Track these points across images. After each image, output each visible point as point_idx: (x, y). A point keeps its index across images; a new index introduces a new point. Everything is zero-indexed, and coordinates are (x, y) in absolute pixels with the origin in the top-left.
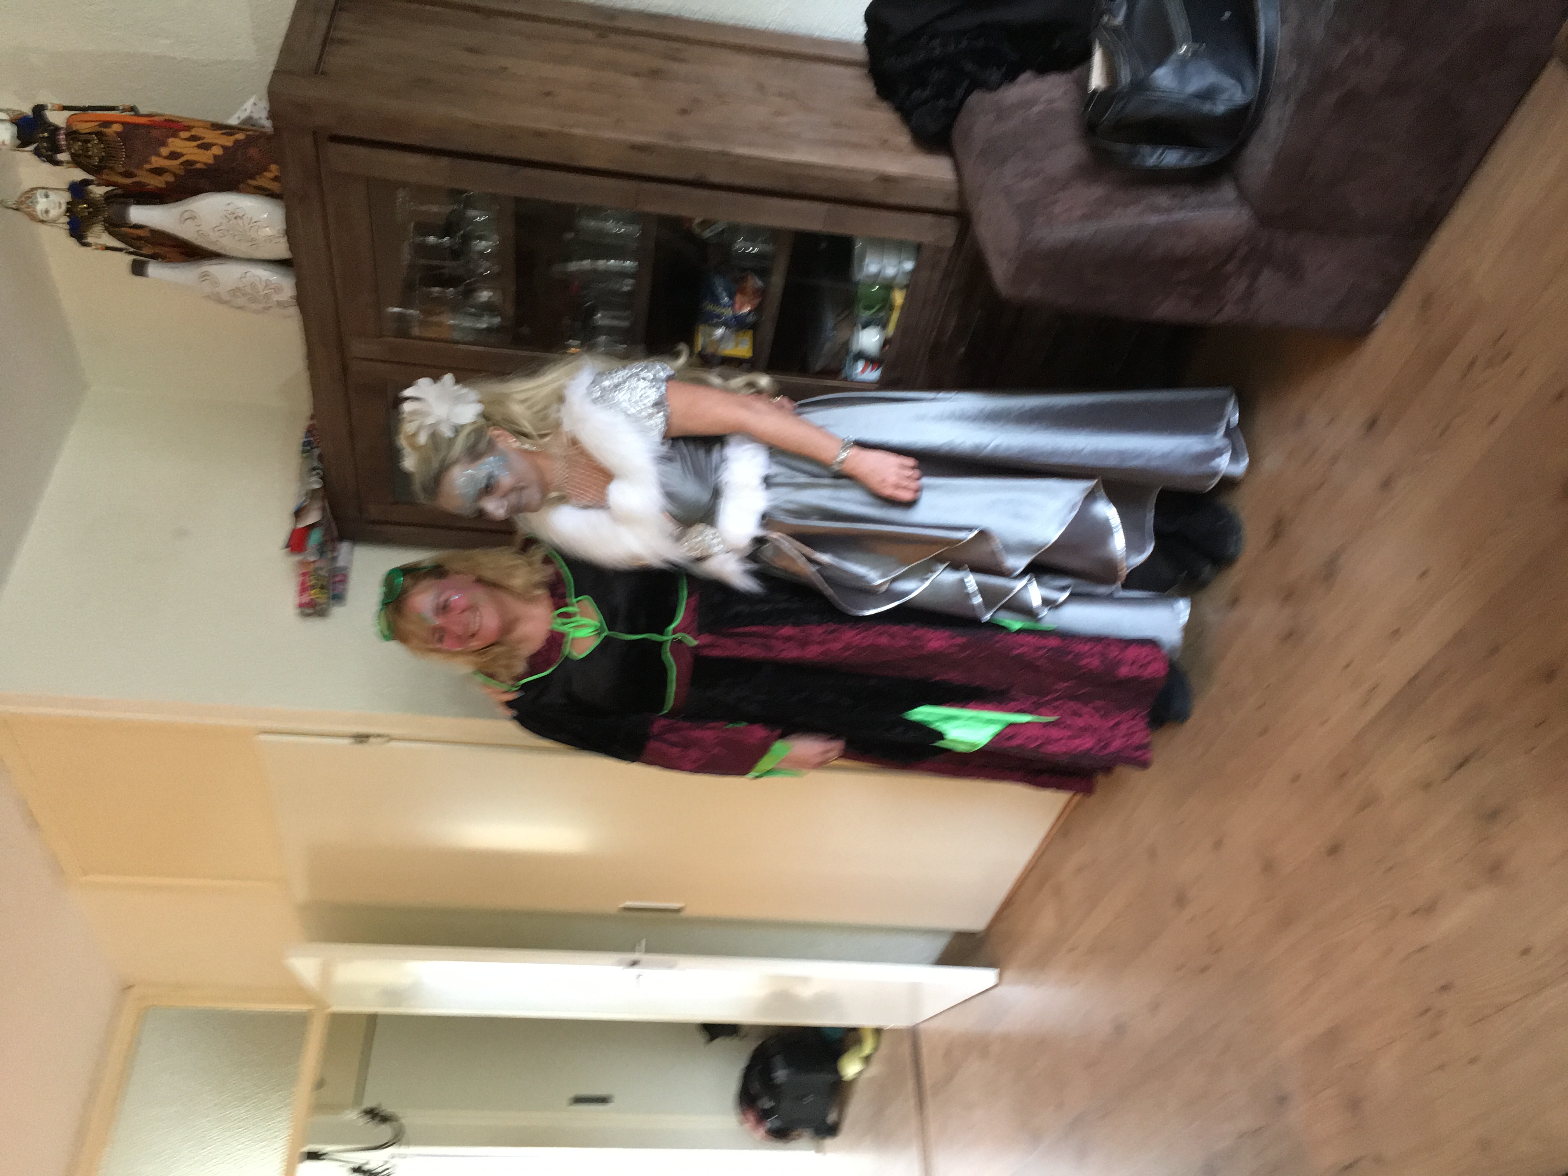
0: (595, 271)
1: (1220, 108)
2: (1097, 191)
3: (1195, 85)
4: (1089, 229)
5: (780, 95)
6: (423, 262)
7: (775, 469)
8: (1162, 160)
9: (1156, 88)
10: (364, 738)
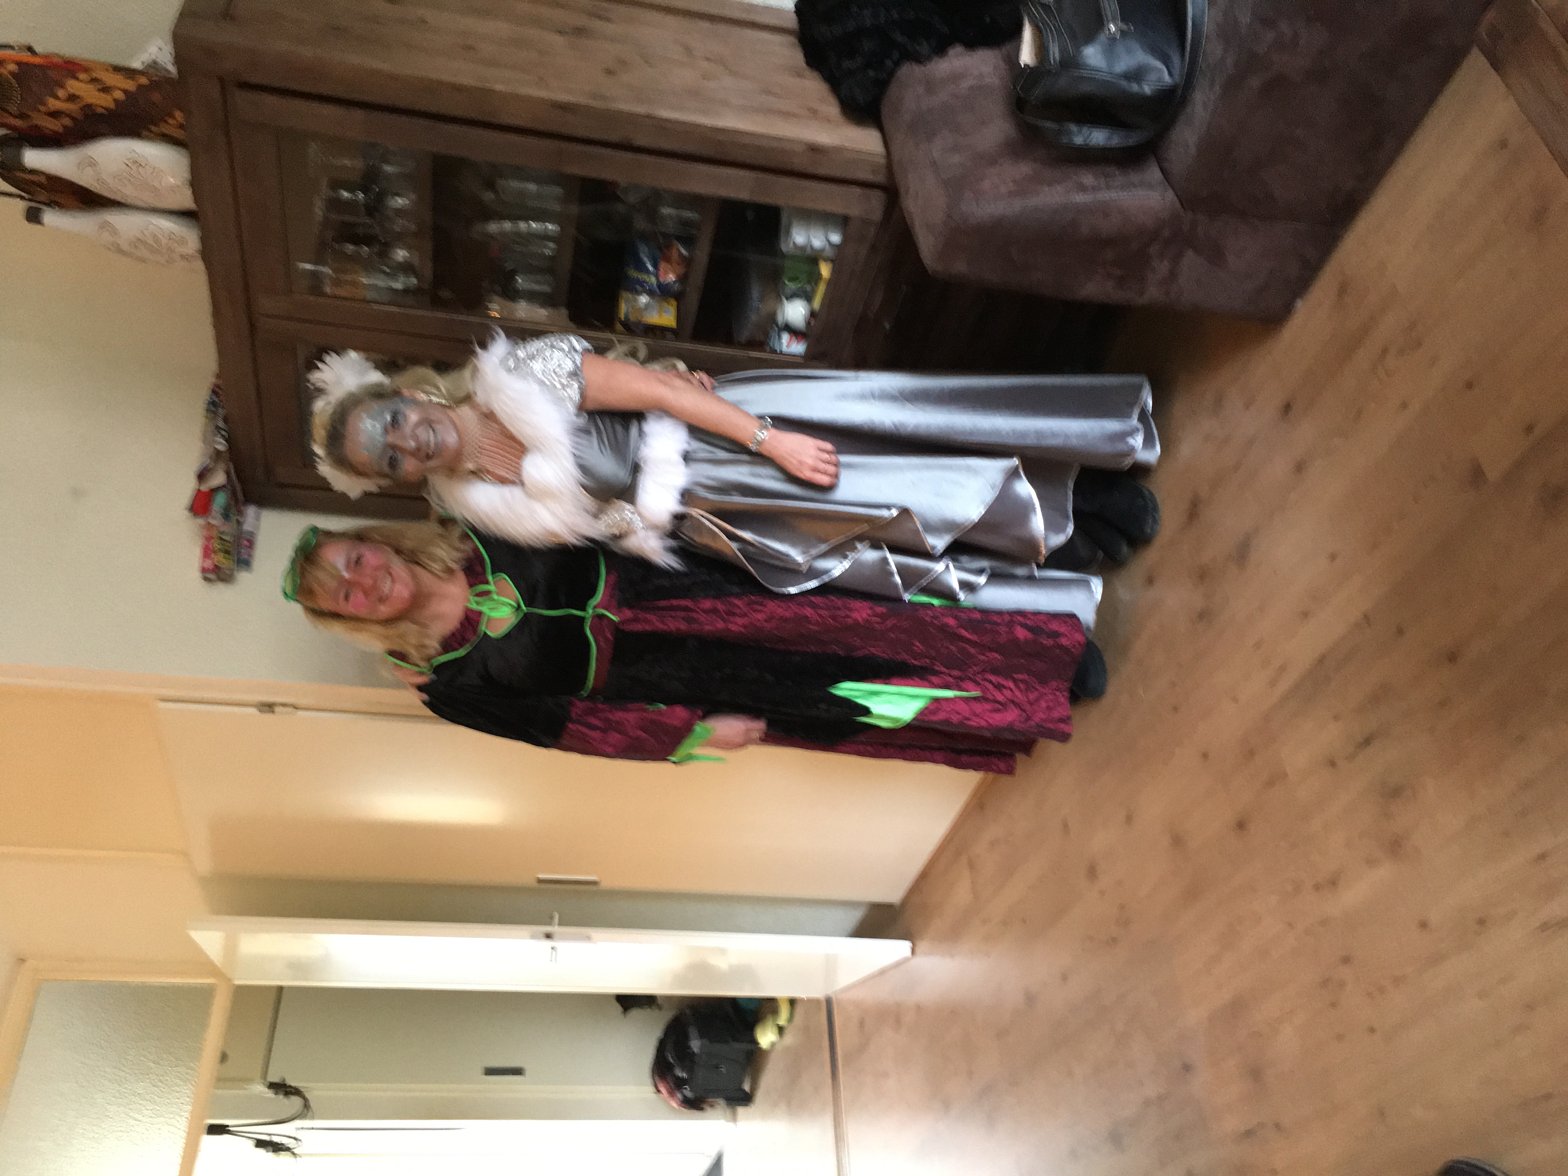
0: (518, 234)
1: (1147, 90)
3: (1122, 65)
4: (1017, 206)
5: (708, 59)
6: (336, 217)
7: (696, 445)
8: (1090, 139)
9: (1085, 67)
10: (268, 707)
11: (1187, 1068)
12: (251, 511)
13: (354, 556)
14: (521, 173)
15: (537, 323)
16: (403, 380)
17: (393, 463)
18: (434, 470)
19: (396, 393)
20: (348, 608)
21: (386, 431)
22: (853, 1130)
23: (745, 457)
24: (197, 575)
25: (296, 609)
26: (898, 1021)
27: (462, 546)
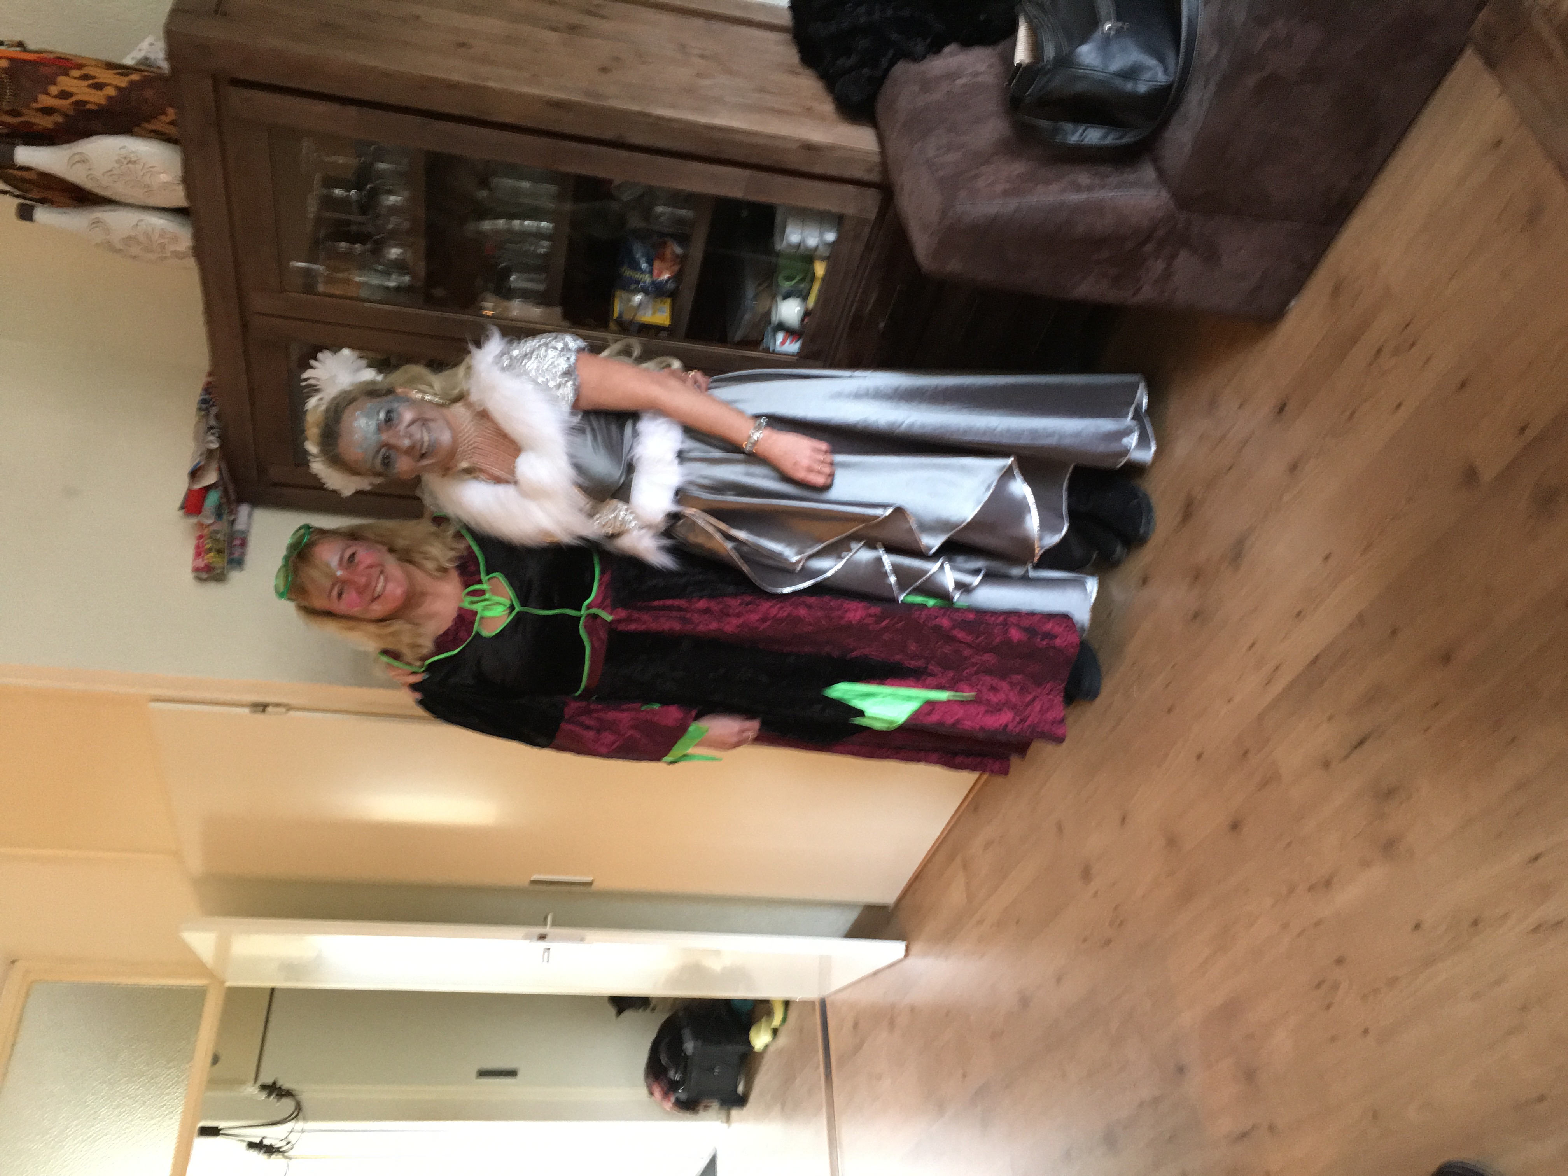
0: (510, 231)
1: (1142, 88)
2: (1018, 168)
3: (1117, 64)
4: (1012, 205)
5: (702, 56)
6: (327, 214)
7: (690, 444)
8: (1085, 138)
9: (1080, 66)
10: (262, 707)
11: (1181, 1070)
12: (244, 510)
13: (347, 554)
14: (514, 171)
15: (531, 322)
16: (397, 377)
17: (387, 462)
18: (426, 468)
19: (390, 391)
20: (342, 607)
21: (379, 429)
22: (847, 1133)
23: (740, 456)
24: (188, 575)
25: (289, 608)
26: (892, 1024)
27: (455, 545)
